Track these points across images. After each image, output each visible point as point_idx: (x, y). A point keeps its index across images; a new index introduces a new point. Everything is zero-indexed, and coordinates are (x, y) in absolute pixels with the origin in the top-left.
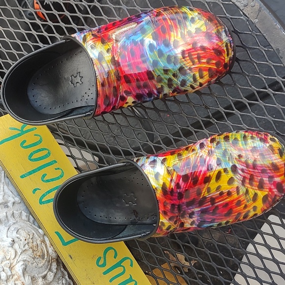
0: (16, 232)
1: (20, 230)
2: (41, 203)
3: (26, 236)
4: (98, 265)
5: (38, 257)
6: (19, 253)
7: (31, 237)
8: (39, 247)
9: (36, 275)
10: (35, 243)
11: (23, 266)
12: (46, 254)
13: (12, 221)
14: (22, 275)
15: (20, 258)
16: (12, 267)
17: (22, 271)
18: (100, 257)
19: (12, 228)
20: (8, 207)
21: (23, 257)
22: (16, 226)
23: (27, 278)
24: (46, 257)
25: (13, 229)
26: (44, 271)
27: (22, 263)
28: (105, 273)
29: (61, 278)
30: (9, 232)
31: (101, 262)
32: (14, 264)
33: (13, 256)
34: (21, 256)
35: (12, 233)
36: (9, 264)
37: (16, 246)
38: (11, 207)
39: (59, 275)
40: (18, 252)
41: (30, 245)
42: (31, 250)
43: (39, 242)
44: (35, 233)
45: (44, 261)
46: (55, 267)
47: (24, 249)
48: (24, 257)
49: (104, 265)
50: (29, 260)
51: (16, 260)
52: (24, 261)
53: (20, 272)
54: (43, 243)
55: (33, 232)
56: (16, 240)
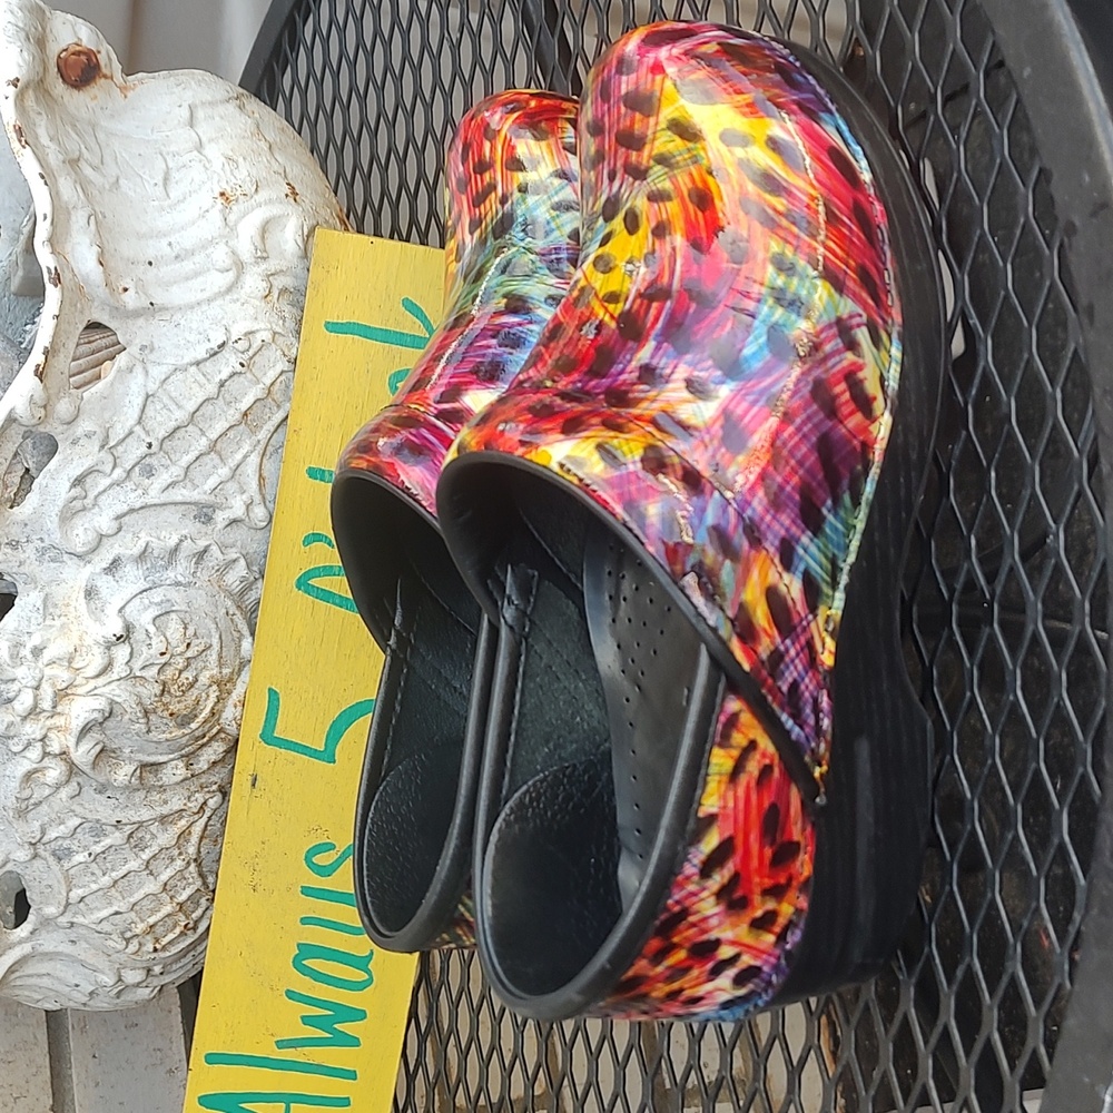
0: (157, 613)
1: (173, 616)
2: (303, 583)
3: (174, 643)
4: (308, 859)
5: (166, 714)
6: (115, 676)
7: (189, 654)
8: (194, 692)
9: (127, 751)
10: (189, 675)
11: (96, 715)
12: (201, 719)
13: (180, 571)
14: (76, 732)
15: (106, 690)
16: (69, 691)
17: (81, 725)
18: (333, 847)
19: (157, 595)
20: (208, 519)
21: (117, 692)
22: (176, 596)
23: (85, 746)
24: (193, 726)
25: (157, 600)
26: (161, 754)
27: (101, 703)
28: (306, 891)
29: (215, 787)
30: (137, 600)
31: (322, 859)
32: (80, 691)
33: (91, 671)
34: (114, 685)
35: (146, 609)
36: (64, 685)
37: (122, 653)
38: (220, 526)
39: (215, 779)
40: (116, 670)
41: (169, 673)
42: (157, 689)
43: (204, 679)
44: (216, 647)
45: (180, 733)
46: (213, 758)
47: (138, 674)
48: (121, 693)
49: (324, 871)
50: (129, 710)
51: (92, 683)
52: (112, 703)
53: (77, 724)
54: (215, 687)
55: (215, 641)
56: (138, 635)
